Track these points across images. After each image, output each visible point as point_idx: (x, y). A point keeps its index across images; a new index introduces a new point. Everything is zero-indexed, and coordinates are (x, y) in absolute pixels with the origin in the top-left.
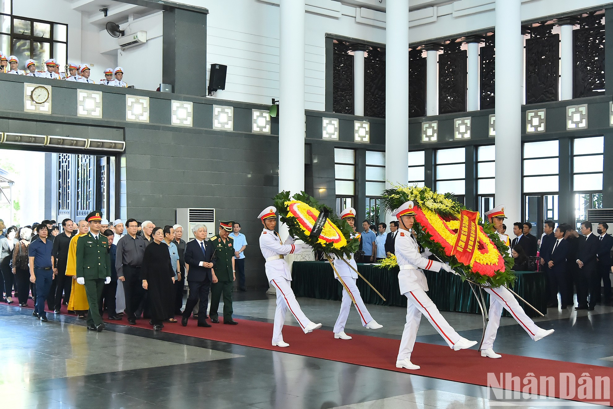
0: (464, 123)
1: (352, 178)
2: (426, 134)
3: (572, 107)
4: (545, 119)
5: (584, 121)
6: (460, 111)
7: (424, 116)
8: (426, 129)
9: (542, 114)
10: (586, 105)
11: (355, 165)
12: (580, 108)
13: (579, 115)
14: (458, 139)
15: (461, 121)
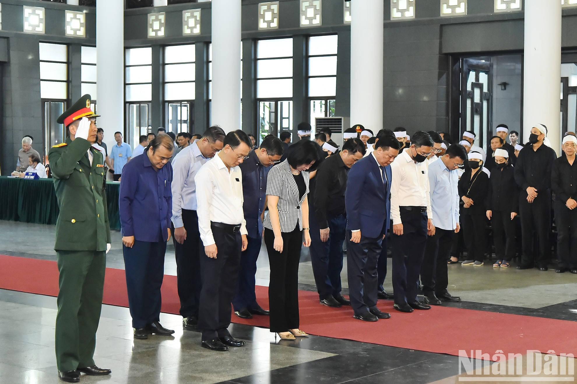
0: (194, 16)
1: (65, 79)
2: (152, 27)
4: (278, 13)
5: (318, 17)
7: (151, 6)
8: (152, 23)
9: (275, 7)
11: (68, 63)
13: (312, 9)
14: (186, 35)
15: (190, 13)
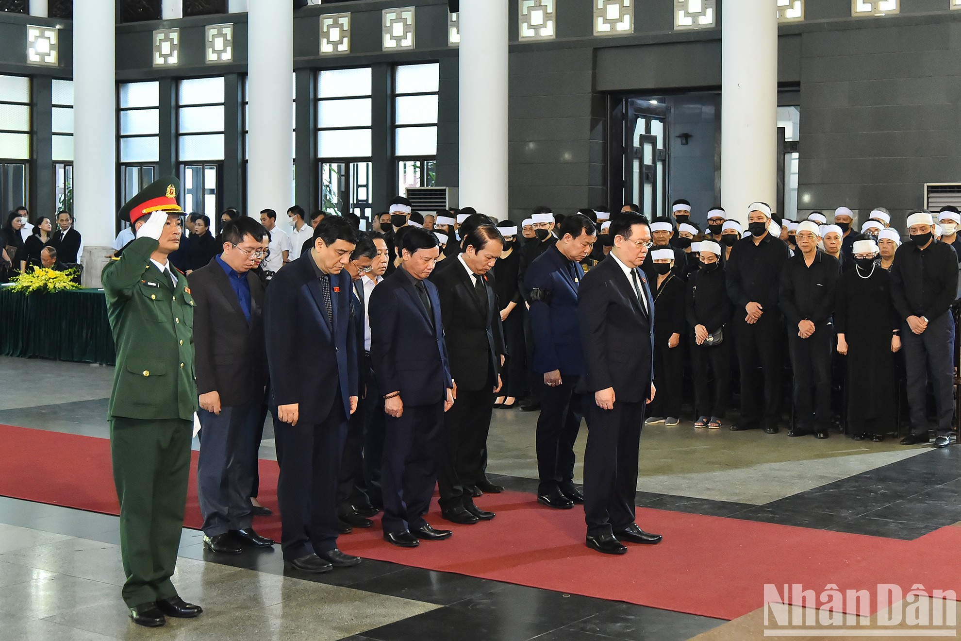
0: (222, 34)
1: (26, 129)
2: (160, 51)
3: (391, 11)
4: (349, 30)
5: (410, 36)
6: (217, 12)
7: (159, 19)
8: (160, 44)
9: (345, 21)
10: (413, 8)
11: (31, 104)
12: (403, 13)
13: (401, 24)
14: (211, 62)
15: (216, 30)
